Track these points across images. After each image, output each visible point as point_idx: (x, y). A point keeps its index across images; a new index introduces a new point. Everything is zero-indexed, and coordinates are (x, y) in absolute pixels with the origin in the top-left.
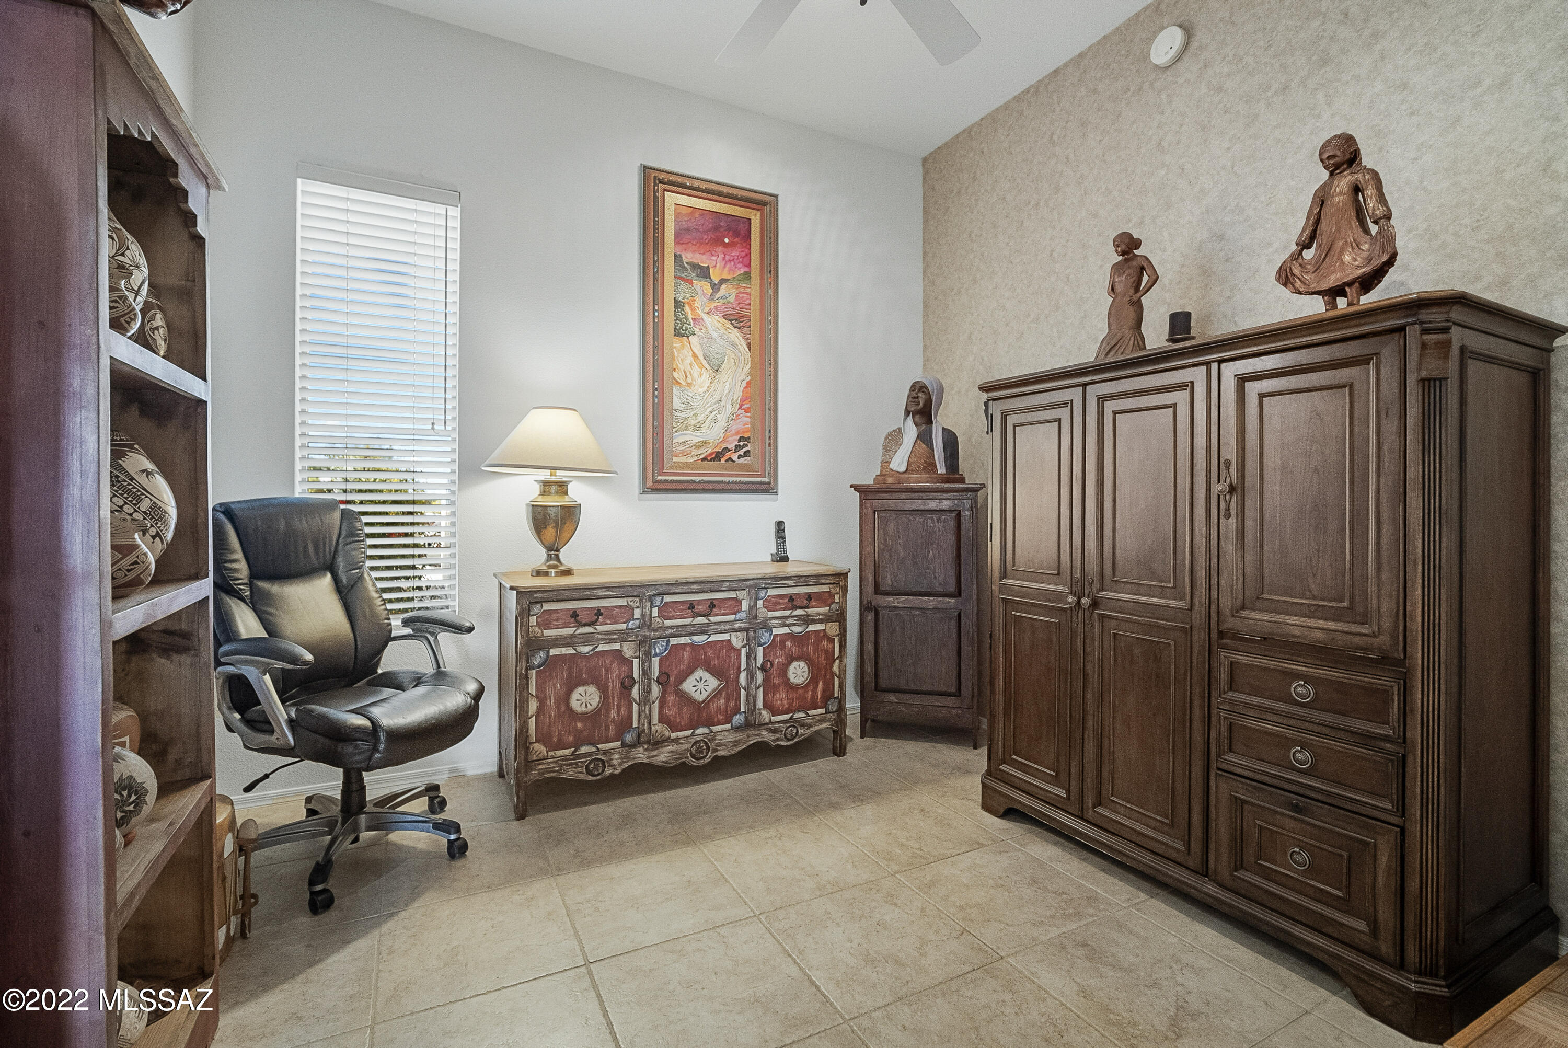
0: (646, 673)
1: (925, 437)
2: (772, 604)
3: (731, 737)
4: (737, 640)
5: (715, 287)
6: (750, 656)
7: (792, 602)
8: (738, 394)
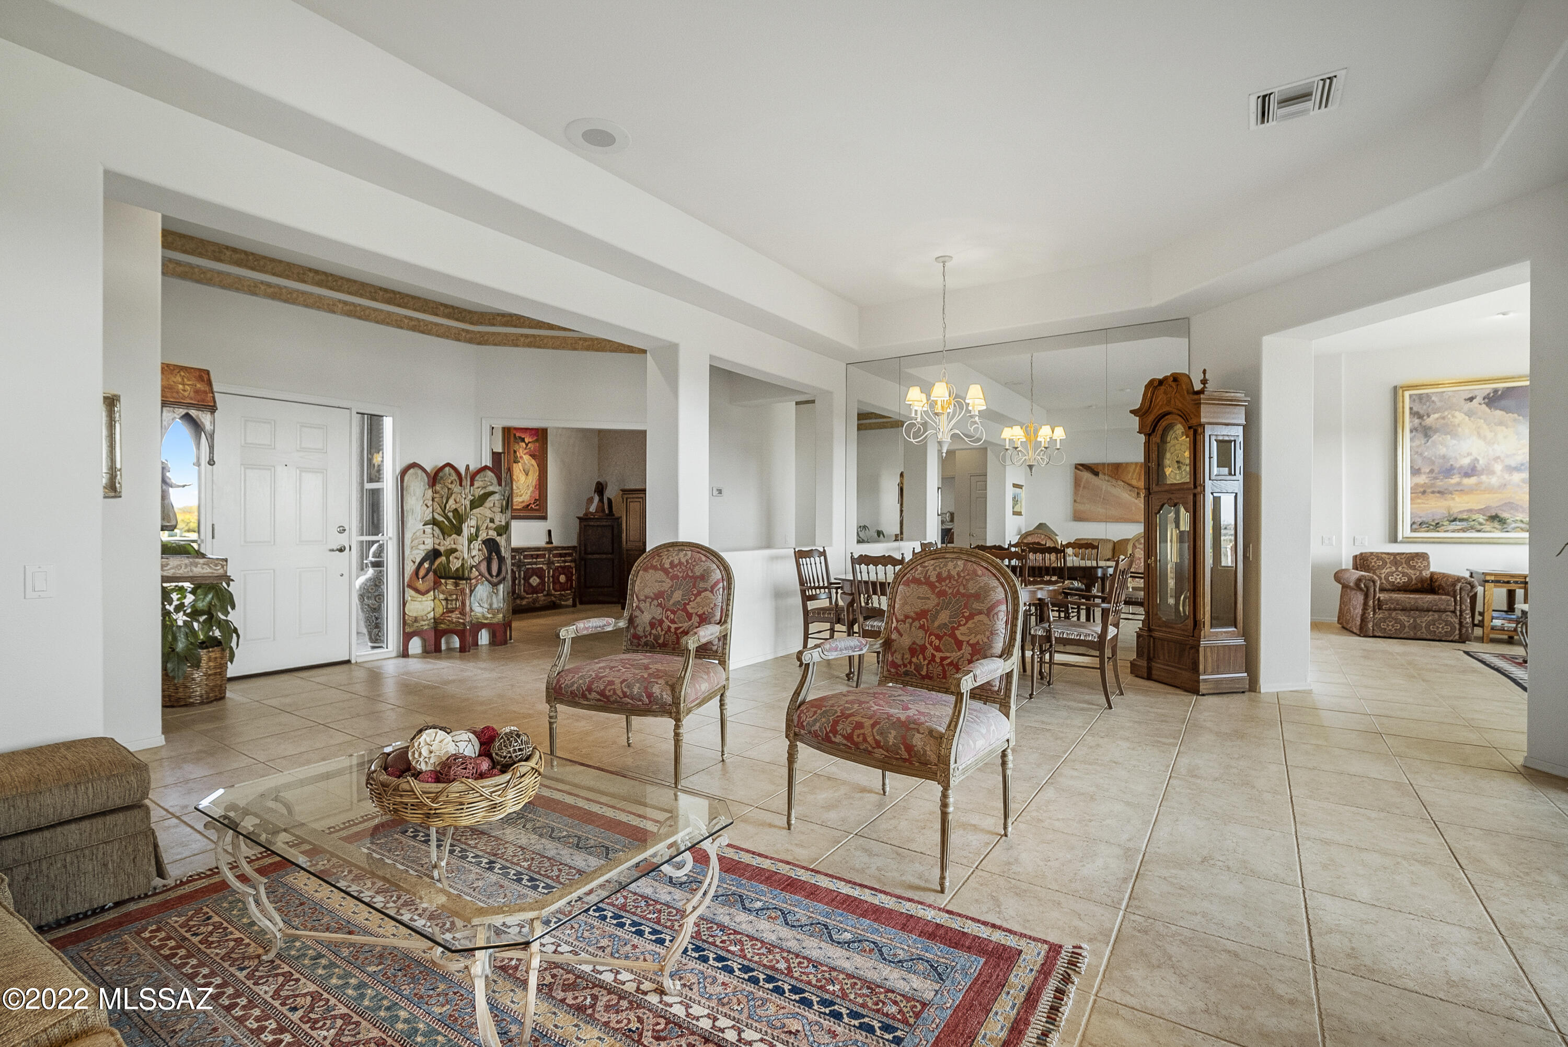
0: (520, 576)
1: (601, 500)
2: (555, 556)
3: (543, 598)
4: (545, 567)
5: (527, 445)
6: (549, 572)
7: (561, 555)
8: (534, 483)
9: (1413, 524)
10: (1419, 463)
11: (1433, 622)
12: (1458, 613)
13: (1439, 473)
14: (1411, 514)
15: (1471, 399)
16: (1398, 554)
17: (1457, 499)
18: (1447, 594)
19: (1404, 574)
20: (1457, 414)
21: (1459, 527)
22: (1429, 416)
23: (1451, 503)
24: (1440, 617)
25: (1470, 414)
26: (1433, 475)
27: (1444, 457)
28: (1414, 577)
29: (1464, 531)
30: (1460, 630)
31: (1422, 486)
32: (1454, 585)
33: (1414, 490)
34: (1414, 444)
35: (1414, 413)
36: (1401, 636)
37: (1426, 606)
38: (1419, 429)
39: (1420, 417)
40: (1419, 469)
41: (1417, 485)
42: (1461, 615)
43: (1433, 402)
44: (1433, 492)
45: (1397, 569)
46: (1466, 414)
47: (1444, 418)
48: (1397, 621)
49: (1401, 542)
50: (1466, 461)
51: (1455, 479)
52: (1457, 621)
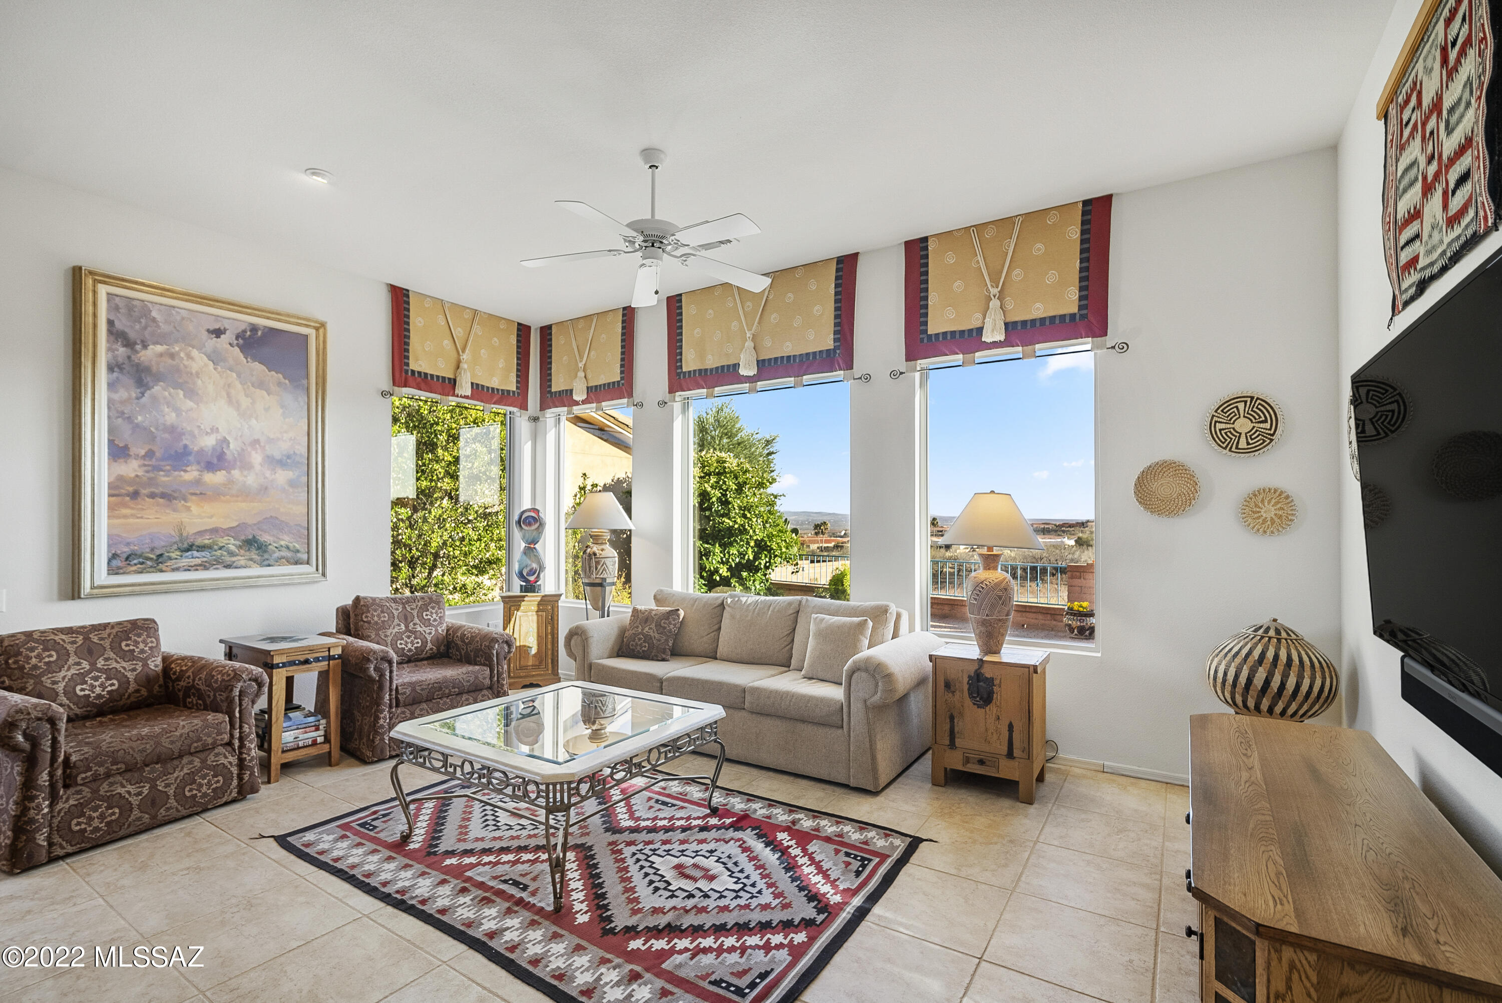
9: (113, 557)
10: (126, 435)
11: (190, 779)
12: (236, 743)
13: (163, 459)
14: (110, 537)
15: (218, 333)
16: (95, 628)
17: (194, 509)
18: (216, 709)
19: (110, 674)
20: (195, 353)
21: (198, 561)
22: (145, 347)
23: (184, 517)
24: (203, 761)
25: (215, 358)
26: (153, 462)
27: (172, 429)
28: (131, 676)
29: (206, 568)
30: (240, 777)
31: (131, 482)
32: (229, 688)
33: (115, 490)
34: (116, 397)
35: (115, 334)
36: (121, 833)
37: (176, 748)
38: (127, 367)
39: (129, 344)
40: (126, 448)
41: (120, 478)
42: (241, 747)
43: (154, 320)
44: (152, 496)
45: (93, 665)
46: (209, 357)
47: (172, 356)
48: (111, 801)
49: (91, 597)
50: (208, 442)
51: (191, 474)
52: (234, 760)
